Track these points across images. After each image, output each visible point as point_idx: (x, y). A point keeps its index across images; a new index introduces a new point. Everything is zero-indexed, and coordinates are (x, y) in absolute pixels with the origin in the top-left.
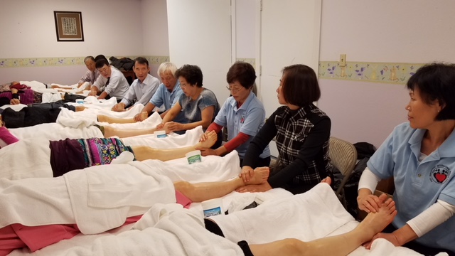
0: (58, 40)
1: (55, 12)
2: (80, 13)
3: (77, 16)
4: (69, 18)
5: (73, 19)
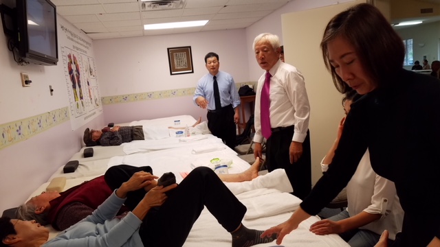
0: (171, 74)
1: (168, 49)
2: (190, 47)
3: (187, 50)
4: (180, 53)
5: (184, 53)
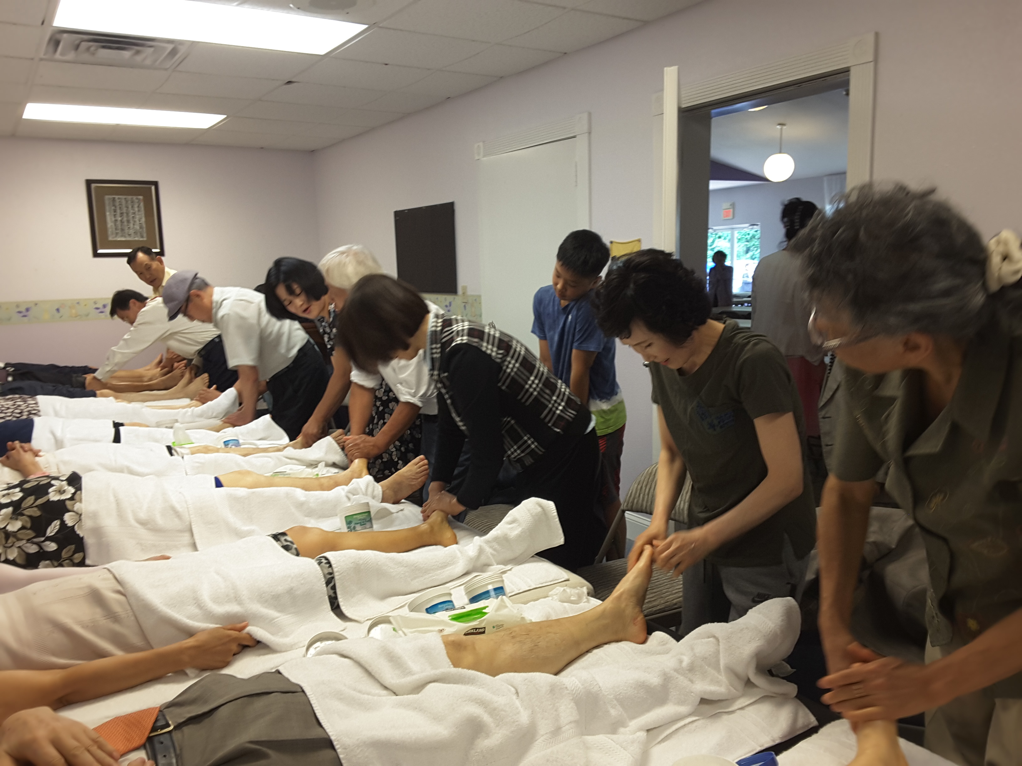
0: (96, 255)
1: (89, 183)
2: (156, 184)
3: (146, 191)
4: (125, 197)
5: (137, 199)
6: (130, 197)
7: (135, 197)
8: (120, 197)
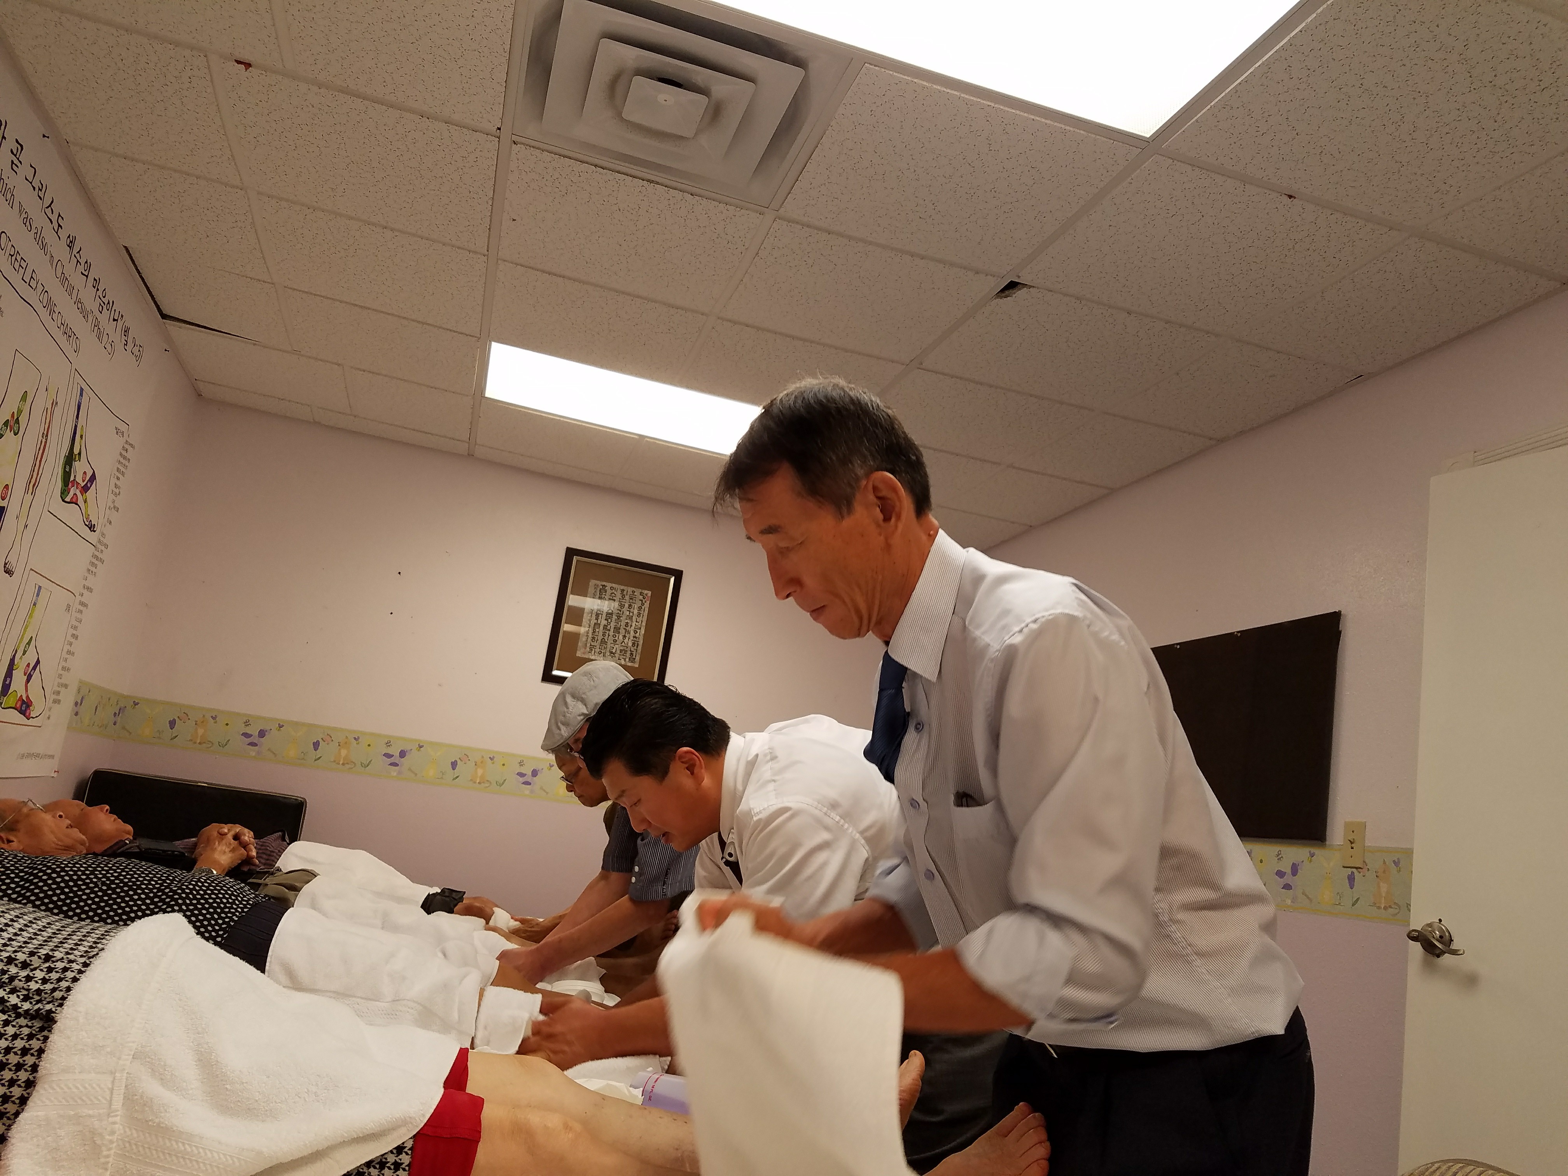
0: (546, 678)
1: (571, 553)
2: (677, 575)
3: (660, 584)
4: (622, 587)
5: (641, 594)
6: (630, 589)
7: (638, 592)
8: (614, 585)
